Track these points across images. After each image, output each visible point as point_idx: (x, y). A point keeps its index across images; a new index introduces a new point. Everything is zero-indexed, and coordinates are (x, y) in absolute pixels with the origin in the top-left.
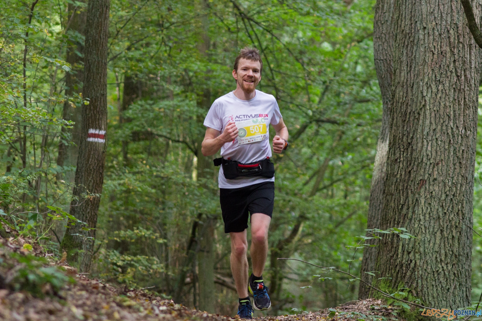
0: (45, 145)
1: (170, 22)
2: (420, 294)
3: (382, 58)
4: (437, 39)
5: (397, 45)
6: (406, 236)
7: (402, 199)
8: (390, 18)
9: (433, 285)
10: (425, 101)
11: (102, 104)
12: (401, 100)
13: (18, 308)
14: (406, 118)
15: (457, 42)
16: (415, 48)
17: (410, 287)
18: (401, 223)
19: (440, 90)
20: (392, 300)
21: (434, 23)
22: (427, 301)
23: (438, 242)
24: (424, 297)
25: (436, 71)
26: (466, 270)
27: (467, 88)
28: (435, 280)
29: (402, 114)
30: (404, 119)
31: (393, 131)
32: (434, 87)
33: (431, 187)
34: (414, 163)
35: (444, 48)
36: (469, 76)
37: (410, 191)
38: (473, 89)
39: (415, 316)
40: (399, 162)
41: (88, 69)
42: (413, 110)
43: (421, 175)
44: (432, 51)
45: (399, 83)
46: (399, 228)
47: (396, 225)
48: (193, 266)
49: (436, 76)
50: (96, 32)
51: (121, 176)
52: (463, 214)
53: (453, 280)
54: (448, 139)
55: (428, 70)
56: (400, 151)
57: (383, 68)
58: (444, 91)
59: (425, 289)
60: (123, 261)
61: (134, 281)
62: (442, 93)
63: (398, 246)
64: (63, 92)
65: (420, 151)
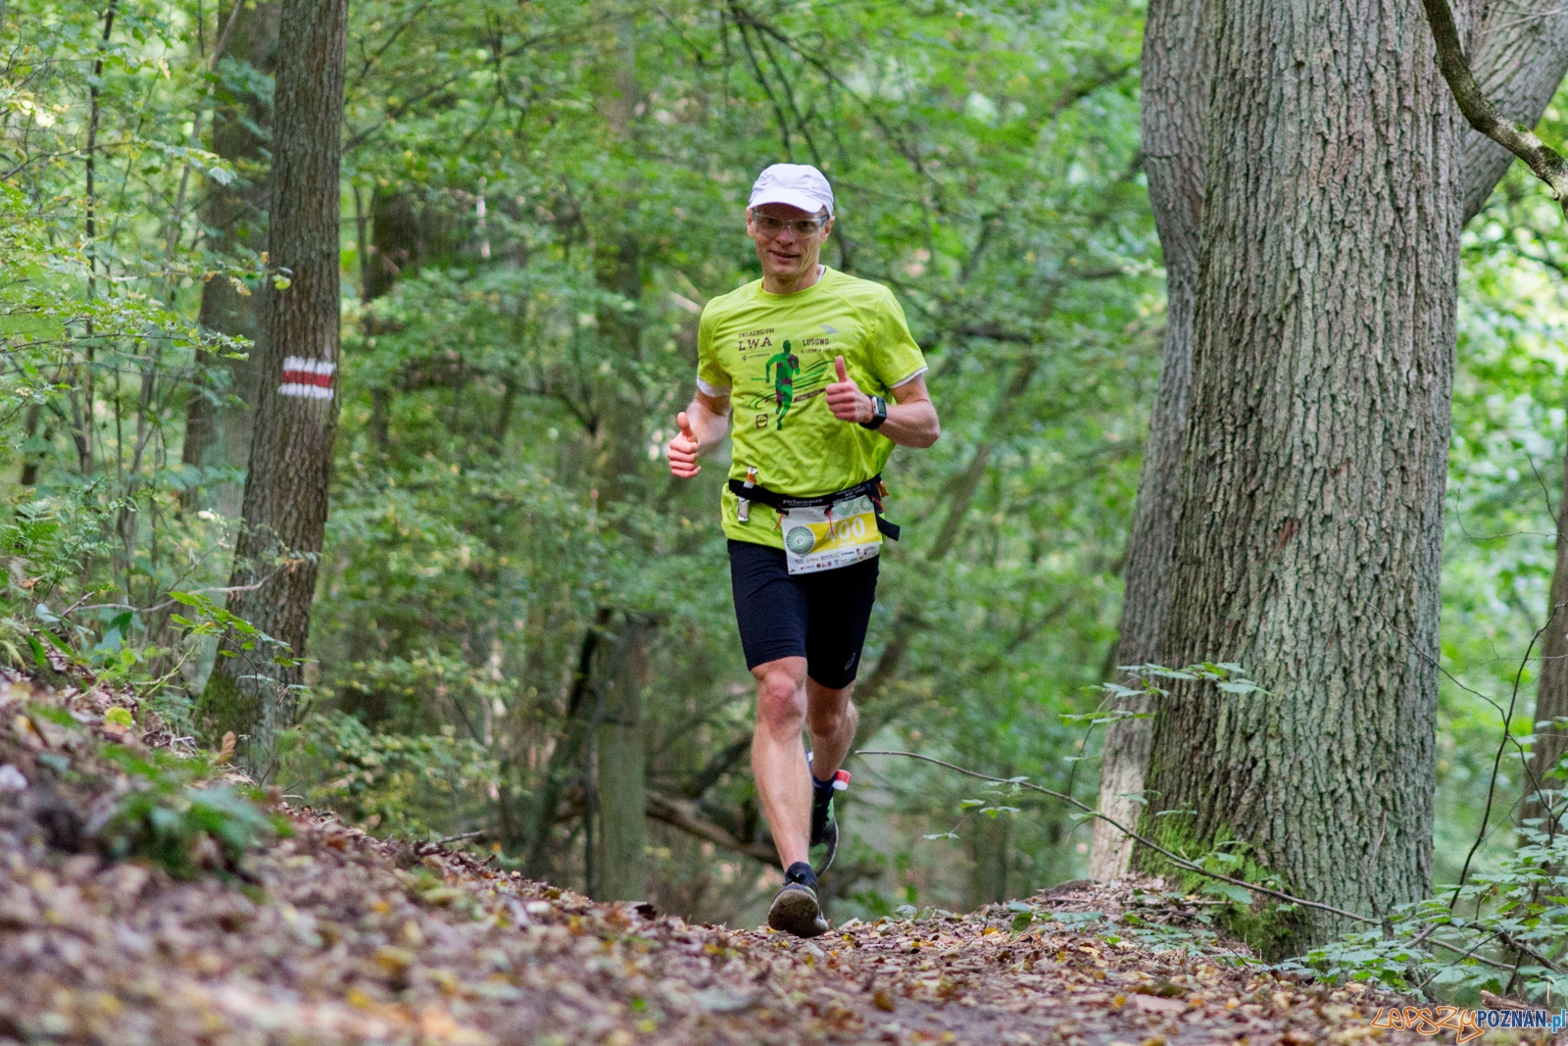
1: (523, 37)
2: (1281, 860)
3: (1167, 152)
4: (1337, 98)
5: (1216, 115)
6: (1239, 688)
7: (1228, 575)
8: (1192, 33)
9: (1319, 835)
10: (1300, 282)
11: (326, 285)
12: (1227, 280)
13: (132, 912)
14: (1241, 333)
15: (1395, 106)
16: (1270, 124)
17: (1250, 839)
18: (1224, 649)
19: (1345, 251)
20: (1196, 879)
21: (1328, 50)
22: (1302, 882)
23: (1334, 704)
24: (1293, 868)
25: (1334, 192)
26: (1418, 790)
27: (1424, 246)
28: (1326, 819)
29: (1229, 321)
30: (1235, 336)
31: (1203, 372)
32: (1325, 240)
33: (1315, 542)
34: (1265, 470)
35: (1357, 126)
36: (1430, 209)
37: (1251, 553)
38: (1443, 248)
39: (1267, 927)
40: (1221, 466)
41: (284, 174)
42: (1264, 311)
43: (1286, 506)
44: (1321, 134)
45: (1220, 228)
46: (1220, 665)
47: (1209, 655)
48: (583, 766)
49: (1331, 210)
50: (308, 67)
51: (372, 495)
52: (1411, 623)
53: (1380, 819)
54: (1368, 399)
55: (1309, 190)
56: (1224, 434)
57: (1169, 181)
58: (1356, 254)
59: (1296, 846)
60: (381, 751)
61: (410, 810)
62: (1352, 259)
63: (1216, 716)
64: (201, 246)
65: (1285, 434)
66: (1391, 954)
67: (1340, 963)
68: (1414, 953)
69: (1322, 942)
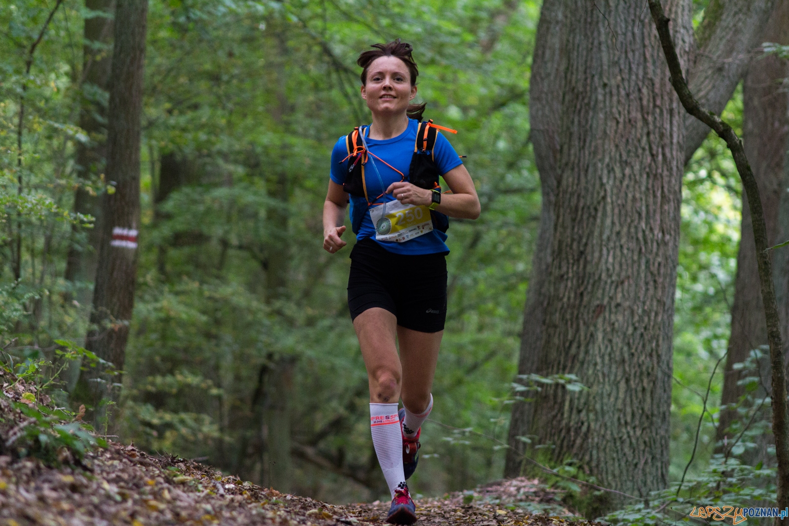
0: (49, 250)
1: (231, 74)
2: (595, 471)
3: (542, 128)
4: (623, 101)
5: (565, 110)
6: (575, 388)
7: (570, 332)
8: (554, 71)
9: (614, 459)
10: (605, 191)
11: (133, 192)
12: (570, 189)
13: (27, 483)
14: (577, 214)
15: (651, 105)
16: (591, 113)
17: (581, 460)
18: (568, 368)
19: (627, 175)
20: (554, 479)
21: (619, 78)
22: (605, 481)
23: (621, 395)
24: (601, 475)
25: (622, 147)
26: (662, 438)
28: (617, 452)
29: (571, 209)
30: (574, 216)
31: (558, 234)
32: (618, 170)
33: (613, 317)
34: (588, 281)
35: (633, 114)
36: (668, 155)
37: (581, 322)
38: (675, 175)
39: (588, 503)
40: (567, 279)
41: (113, 140)
42: (588, 203)
43: (598, 299)
44: (616, 119)
45: (567, 164)
46: (566, 376)
47: (561, 371)
48: (260, 430)
49: (621, 155)
50: (125, 86)
51: (157, 296)
54: (638, 247)
55: (610, 146)
56: (568, 264)
57: (543, 142)
58: (632, 177)
59: (602, 465)
60: (160, 419)
62: (630, 179)
63: (563, 401)
64: (74, 176)
65: (598, 264)
66: (648, 516)
67: (624, 520)
68: (659, 516)
69: (615, 509)
